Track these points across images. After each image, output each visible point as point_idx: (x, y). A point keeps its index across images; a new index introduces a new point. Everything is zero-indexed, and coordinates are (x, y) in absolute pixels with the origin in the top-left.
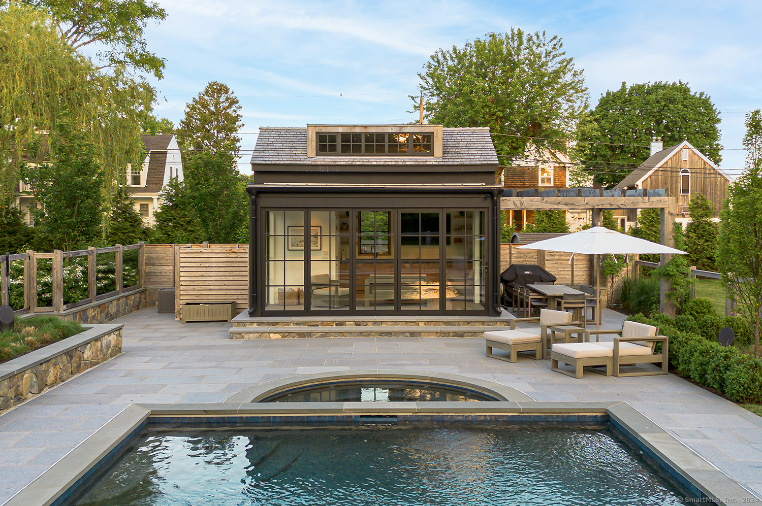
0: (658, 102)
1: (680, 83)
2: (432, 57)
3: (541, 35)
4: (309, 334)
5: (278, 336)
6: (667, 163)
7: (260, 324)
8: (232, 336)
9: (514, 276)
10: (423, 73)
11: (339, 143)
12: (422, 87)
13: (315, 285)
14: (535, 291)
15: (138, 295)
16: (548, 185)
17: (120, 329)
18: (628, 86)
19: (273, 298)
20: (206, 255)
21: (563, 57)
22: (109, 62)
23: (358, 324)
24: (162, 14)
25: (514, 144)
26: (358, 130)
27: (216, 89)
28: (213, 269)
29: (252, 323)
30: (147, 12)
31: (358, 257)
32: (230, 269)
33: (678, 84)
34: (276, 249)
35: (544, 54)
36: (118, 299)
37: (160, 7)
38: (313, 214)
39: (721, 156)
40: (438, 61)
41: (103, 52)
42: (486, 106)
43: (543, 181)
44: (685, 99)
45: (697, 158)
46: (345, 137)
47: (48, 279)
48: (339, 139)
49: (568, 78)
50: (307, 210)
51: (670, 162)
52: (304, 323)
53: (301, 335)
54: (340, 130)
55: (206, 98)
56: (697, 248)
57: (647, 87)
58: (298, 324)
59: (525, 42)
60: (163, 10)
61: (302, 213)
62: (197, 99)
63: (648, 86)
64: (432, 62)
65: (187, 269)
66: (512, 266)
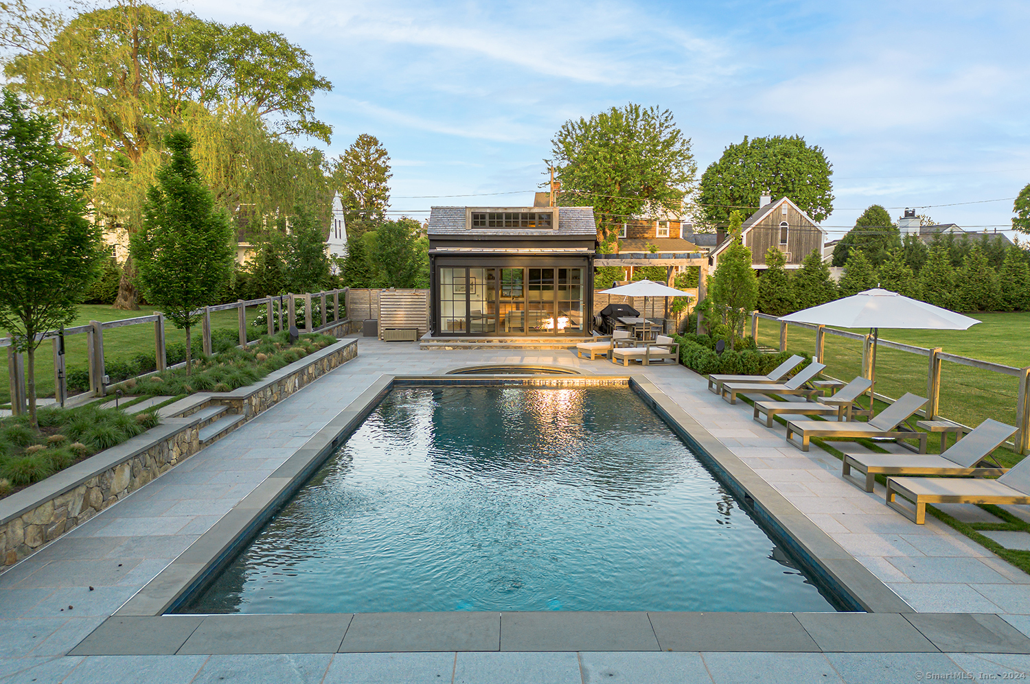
0: (775, 156)
1: (797, 137)
2: (563, 127)
3: (655, 109)
4: (470, 347)
5: (451, 348)
6: (769, 216)
7: (438, 341)
8: (422, 348)
9: (610, 312)
10: (556, 140)
11: (487, 220)
12: (555, 152)
13: (472, 317)
14: (620, 321)
15: (347, 325)
16: (665, 236)
17: (356, 341)
18: (750, 140)
19: (444, 327)
20: (398, 297)
21: (673, 128)
22: (285, 129)
23: (501, 342)
24: (328, 86)
25: (630, 204)
26: (500, 211)
27: (367, 142)
28: (402, 306)
29: (433, 340)
30: (316, 84)
31: (501, 299)
32: (414, 306)
33: (795, 138)
34: (446, 292)
35: (658, 125)
36: (338, 326)
37: (327, 80)
38: (471, 270)
39: (832, 206)
40: (568, 131)
41: (280, 122)
42: (608, 171)
43: (660, 233)
44: (801, 153)
45: (795, 212)
46: (492, 216)
47: (300, 312)
48: (487, 217)
49: (677, 147)
50: (468, 268)
51: (771, 215)
52: (467, 341)
53: (465, 348)
54: (488, 211)
55: (357, 149)
56: (770, 291)
57: (767, 140)
58: (462, 341)
59: (641, 115)
60: (330, 82)
61: (464, 270)
62: (349, 150)
63: (769, 140)
64: (563, 131)
65: (386, 306)
66: (610, 305)
